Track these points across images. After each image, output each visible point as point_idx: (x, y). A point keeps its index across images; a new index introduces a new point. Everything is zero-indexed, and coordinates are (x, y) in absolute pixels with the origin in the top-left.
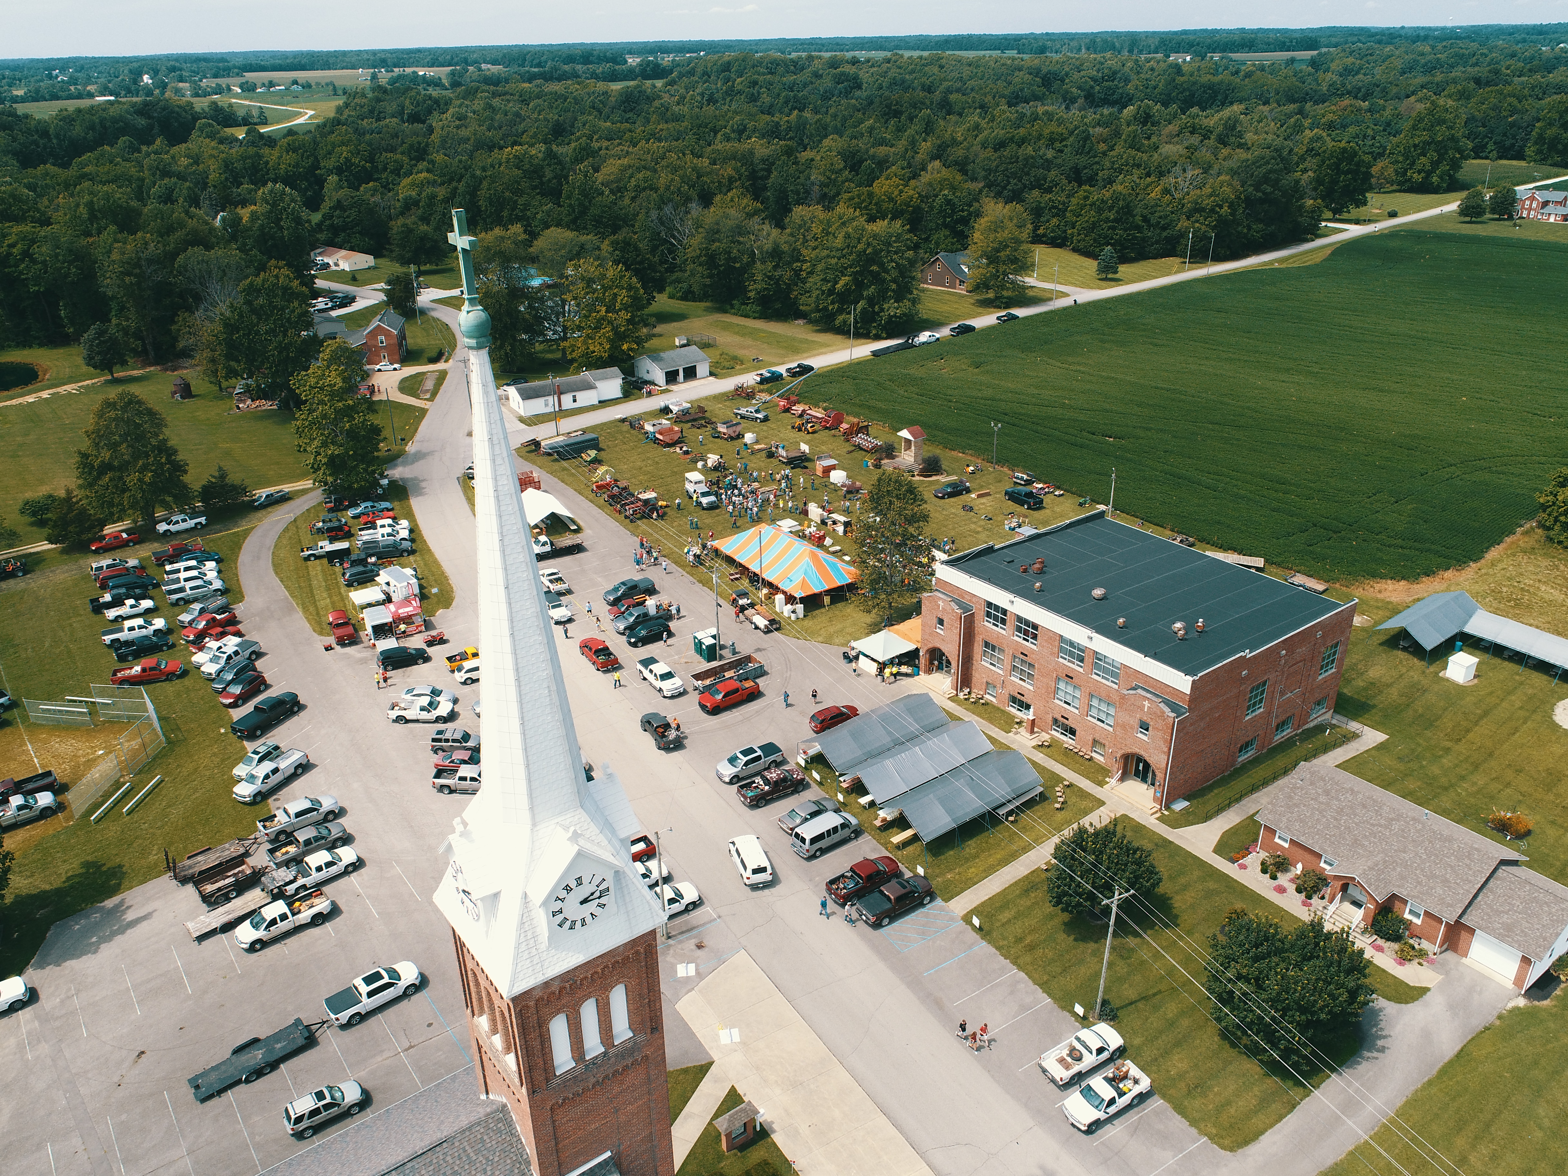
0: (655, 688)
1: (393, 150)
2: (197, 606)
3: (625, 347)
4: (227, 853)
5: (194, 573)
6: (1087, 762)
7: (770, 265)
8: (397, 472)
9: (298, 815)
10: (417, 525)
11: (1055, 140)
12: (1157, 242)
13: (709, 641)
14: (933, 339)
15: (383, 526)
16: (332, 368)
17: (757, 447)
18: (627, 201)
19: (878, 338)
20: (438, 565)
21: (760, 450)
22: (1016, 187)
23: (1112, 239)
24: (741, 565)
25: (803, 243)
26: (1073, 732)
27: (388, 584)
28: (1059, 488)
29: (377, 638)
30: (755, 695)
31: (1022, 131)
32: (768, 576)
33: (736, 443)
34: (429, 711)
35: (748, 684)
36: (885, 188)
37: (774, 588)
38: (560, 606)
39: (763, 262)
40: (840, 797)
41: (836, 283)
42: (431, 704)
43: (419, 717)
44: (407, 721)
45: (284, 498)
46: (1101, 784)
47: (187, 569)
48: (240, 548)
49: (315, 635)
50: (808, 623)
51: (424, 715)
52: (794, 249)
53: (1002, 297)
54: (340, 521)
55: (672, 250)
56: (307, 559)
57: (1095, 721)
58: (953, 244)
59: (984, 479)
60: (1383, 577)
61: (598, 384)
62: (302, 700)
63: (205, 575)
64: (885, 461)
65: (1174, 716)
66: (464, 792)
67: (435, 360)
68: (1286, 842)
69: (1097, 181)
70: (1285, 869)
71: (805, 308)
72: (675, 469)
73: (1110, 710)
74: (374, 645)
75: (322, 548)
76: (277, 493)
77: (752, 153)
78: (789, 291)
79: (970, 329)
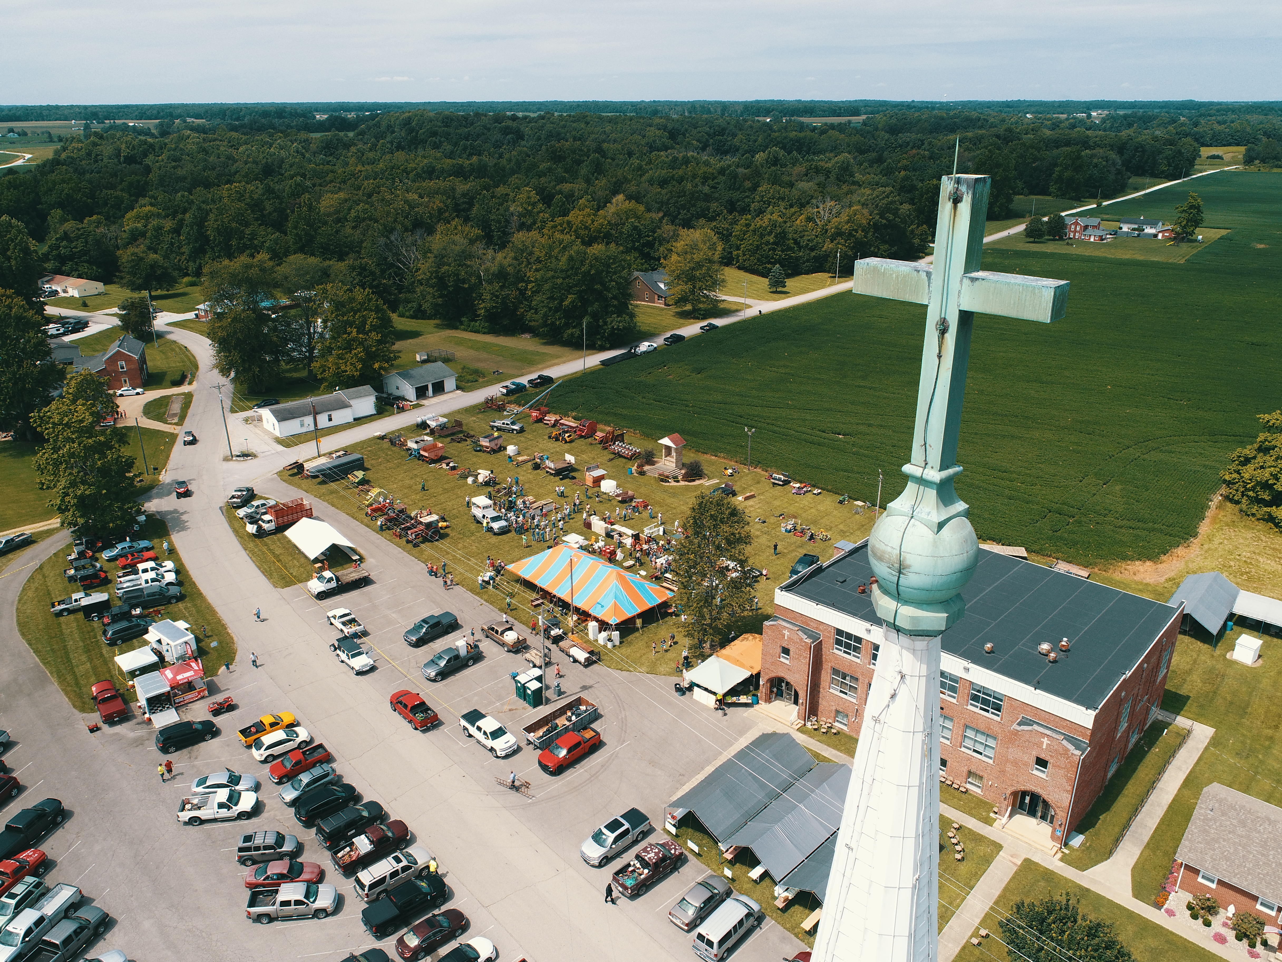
0: (484, 746)
1: (113, 187)
3: (376, 366)
6: (963, 795)
7: (497, 286)
8: (153, 506)
10: (182, 565)
11: (708, 178)
12: (808, 261)
13: (534, 685)
14: (651, 348)
15: (145, 571)
16: (80, 401)
17: (520, 459)
18: (348, 230)
19: (603, 349)
20: (213, 612)
21: (525, 462)
22: (685, 217)
23: (772, 258)
24: (542, 590)
25: (527, 266)
27: (159, 641)
29: (152, 710)
30: (596, 745)
31: (680, 172)
32: (579, 602)
33: (499, 455)
34: (229, 808)
35: (588, 734)
36: (580, 218)
37: (584, 616)
38: (360, 654)
39: (490, 282)
40: (728, 873)
41: (562, 300)
42: (230, 799)
43: (217, 816)
44: (202, 822)
45: (28, 542)
46: (988, 822)
49: (76, 712)
50: (626, 650)
51: (224, 813)
52: (519, 271)
53: (700, 309)
54: (94, 566)
55: (399, 274)
56: (60, 614)
57: (970, 752)
58: (642, 264)
59: (743, 480)
60: (1132, 559)
61: (352, 402)
62: (66, 805)
64: (646, 468)
65: (1078, 753)
66: (288, 918)
67: (178, 383)
68: (1213, 882)
69: (749, 211)
70: (1216, 913)
71: (532, 324)
72: (446, 486)
73: (991, 743)
74: (150, 719)
75: (76, 601)
76: (19, 536)
77: (453, 190)
78: (516, 308)
79: (680, 338)
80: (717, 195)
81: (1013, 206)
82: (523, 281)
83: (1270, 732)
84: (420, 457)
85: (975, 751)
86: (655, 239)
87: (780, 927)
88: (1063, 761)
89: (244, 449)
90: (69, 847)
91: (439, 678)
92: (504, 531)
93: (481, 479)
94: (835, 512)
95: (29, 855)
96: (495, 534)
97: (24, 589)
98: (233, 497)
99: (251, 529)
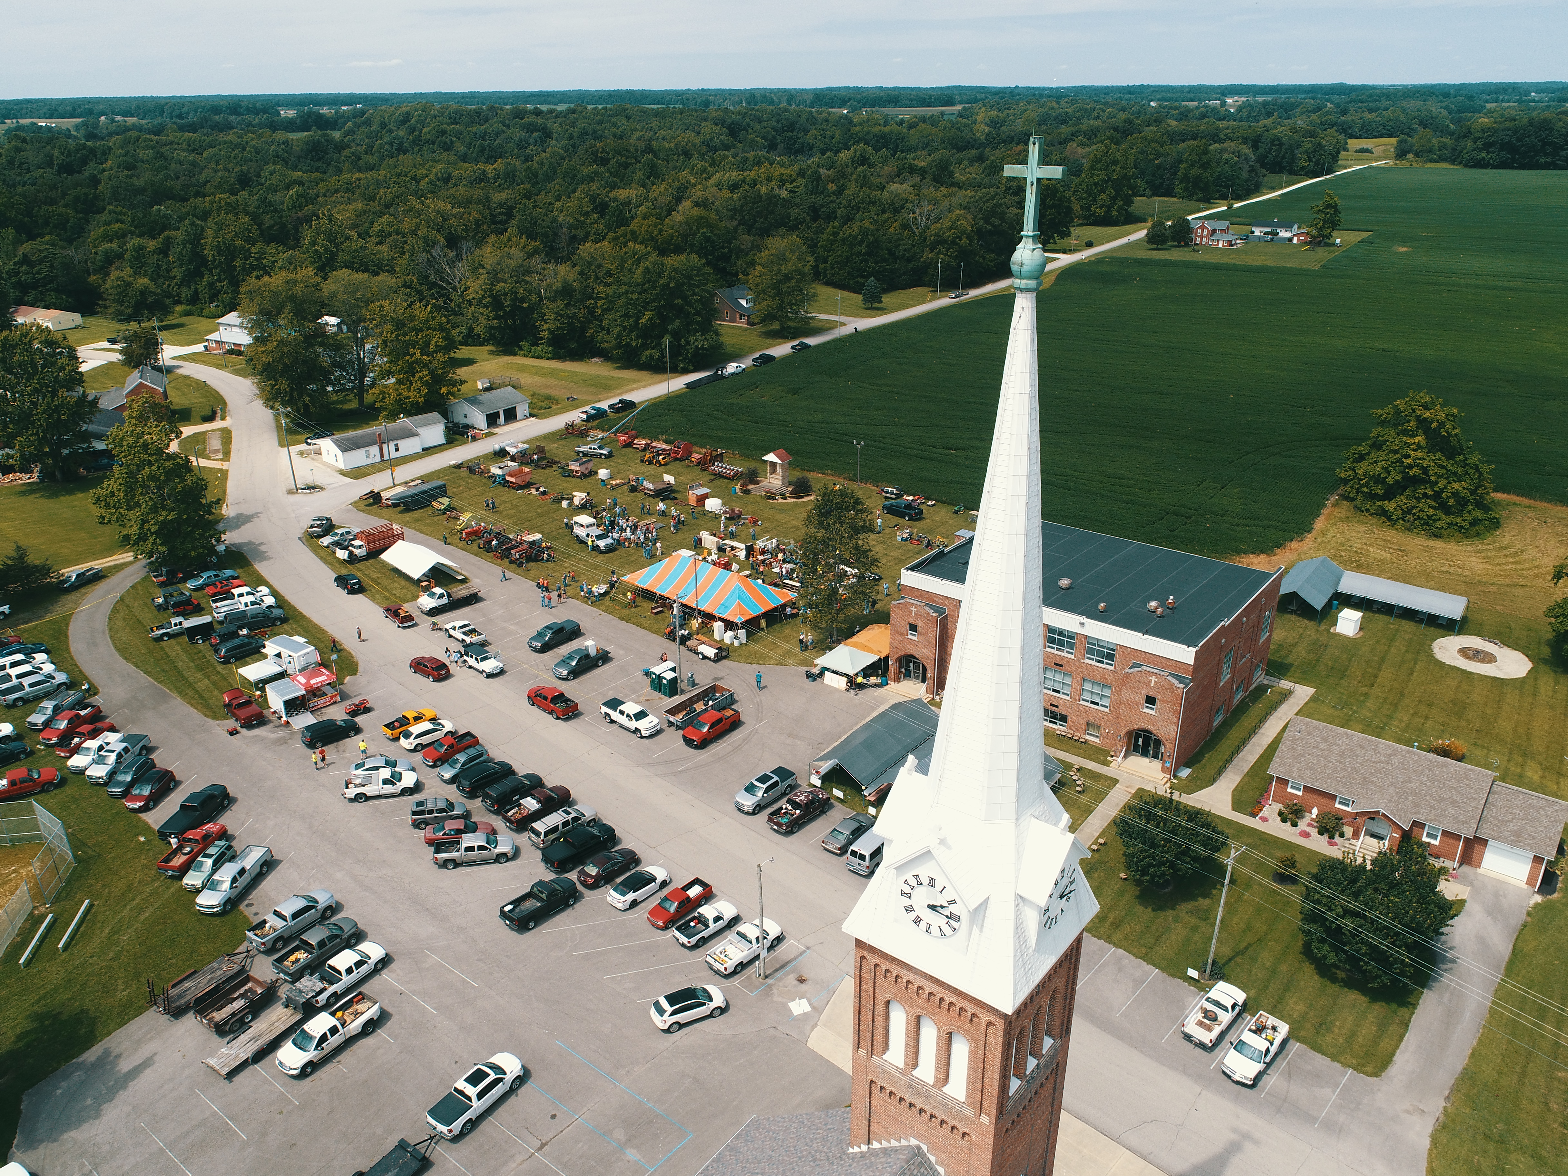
0: (627, 729)
2: (49, 705)
3: (443, 391)
4: (219, 973)
5: (26, 668)
6: (1082, 745)
7: (561, 304)
9: (295, 916)
10: (278, 591)
11: (785, 181)
12: (905, 274)
13: (669, 676)
14: (740, 370)
15: (241, 595)
17: (614, 482)
19: (685, 371)
20: (324, 631)
21: (619, 485)
23: (865, 271)
25: (595, 281)
26: (1064, 718)
27: (279, 655)
28: (928, 499)
30: (735, 723)
31: (753, 174)
32: (704, 605)
33: (589, 480)
35: (728, 713)
37: (709, 617)
39: (553, 300)
40: (872, 811)
41: (639, 318)
42: (392, 776)
43: (382, 792)
44: (369, 799)
45: (98, 577)
46: (1107, 764)
47: (14, 665)
48: (67, 636)
49: (208, 720)
50: (754, 647)
52: (586, 287)
53: (789, 327)
54: (182, 594)
55: (443, 294)
56: (160, 639)
57: (1088, 704)
60: (1246, 552)
61: (419, 430)
62: (229, 790)
63: (41, 669)
64: (750, 487)
65: (1182, 686)
66: (471, 863)
67: (210, 418)
68: (1299, 790)
69: (836, 218)
70: (1303, 817)
71: (605, 345)
72: (539, 511)
73: (1107, 692)
74: (288, 722)
75: (176, 625)
76: (88, 571)
77: (488, 199)
78: (583, 329)
79: (771, 358)
80: (797, 200)
81: (1133, 210)
82: (591, 298)
83: (1365, 690)
84: (505, 483)
85: (1092, 702)
86: (731, 251)
88: (1169, 696)
89: (310, 481)
90: (243, 824)
91: (571, 677)
92: (610, 549)
93: (576, 501)
94: (951, 522)
95: (210, 827)
96: (602, 552)
97: (110, 619)
98: (312, 527)
99: (342, 554)
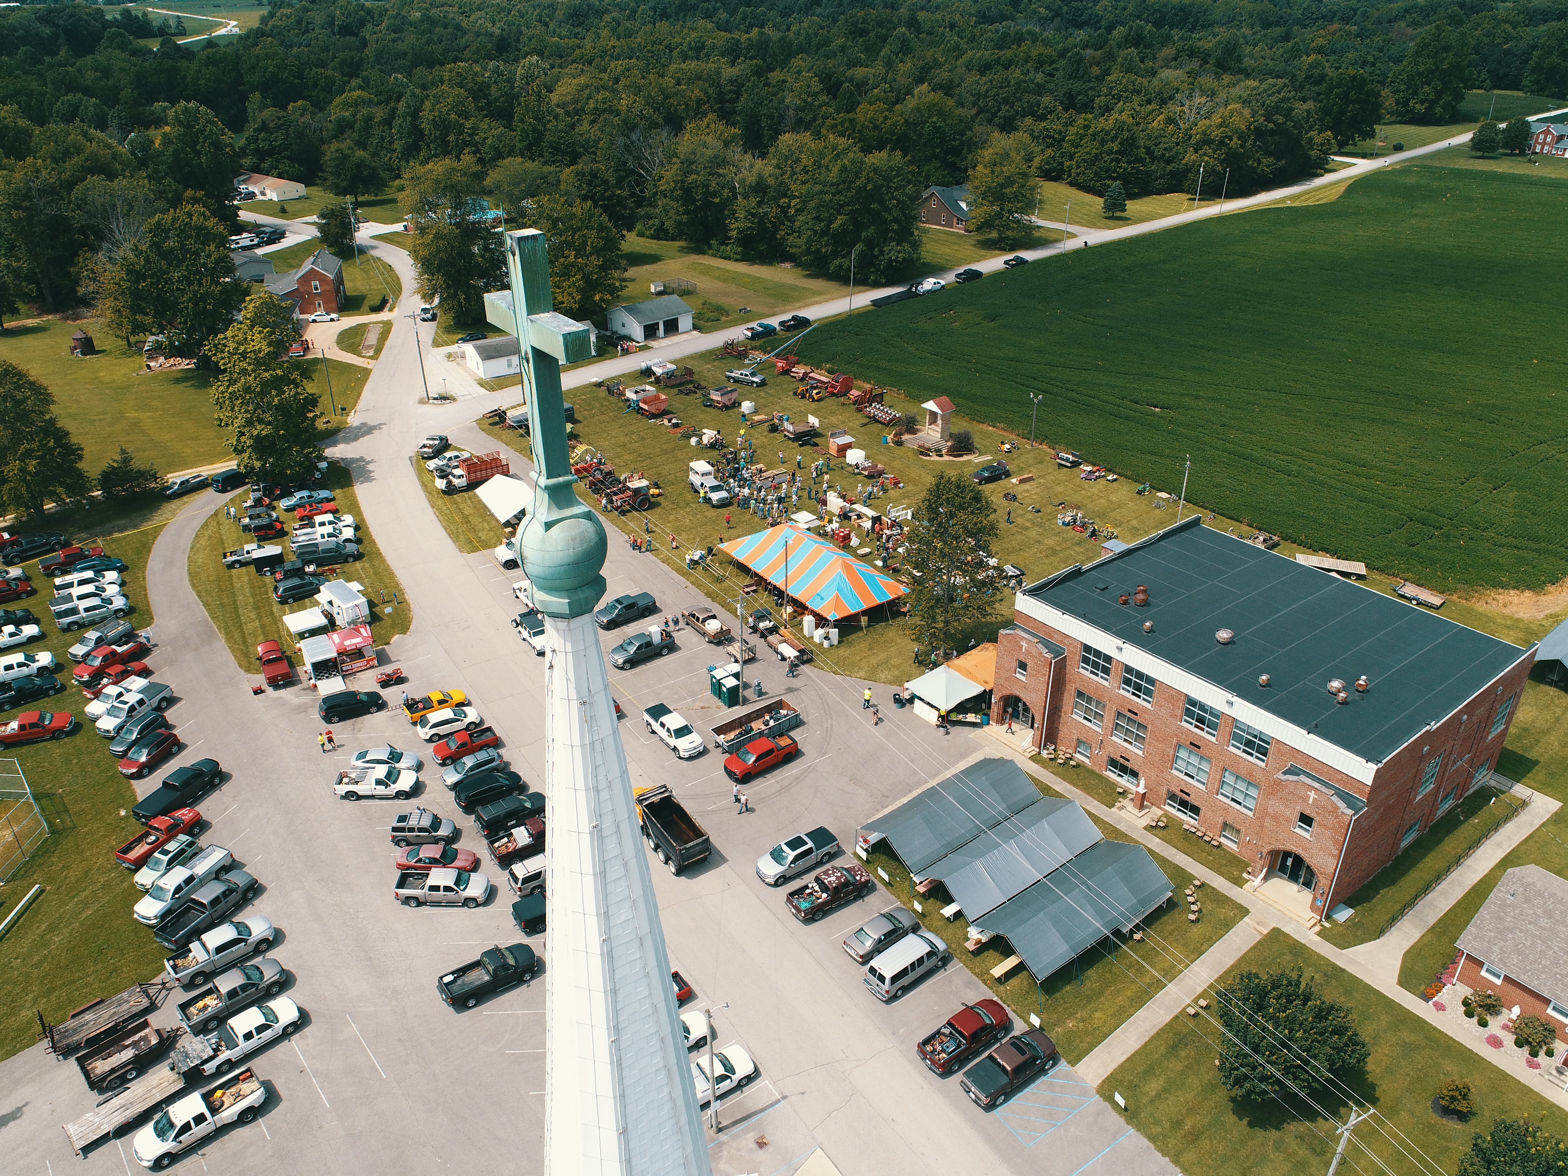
0: (667, 745)
1: (323, 65)
2: (92, 635)
3: (597, 297)
4: (125, 1007)
5: (90, 588)
6: (1215, 850)
7: (753, 201)
8: (336, 452)
9: (219, 950)
10: (363, 520)
11: (1044, 62)
12: (1162, 177)
13: (730, 682)
14: (938, 286)
15: (322, 524)
16: (257, 328)
17: (756, 418)
18: (585, 126)
19: (877, 285)
20: (392, 575)
21: (761, 422)
22: (1008, 114)
23: (1114, 172)
24: (757, 575)
25: (791, 176)
26: (1195, 810)
27: (330, 603)
28: (1110, 471)
29: (318, 677)
30: (792, 754)
31: (1009, 53)
32: (794, 591)
33: (731, 412)
34: (387, 785)
35: (784, 742)
36: (871, 114)
37: (801, 608)
38: (542, 632)
39: (746, 197)
40: (918, 907)
41: (831, 222)
42: (389, 775)
43: (375, 793)
44: (360, 797)
45: (204, 484)
46: (1239, 882)
47: (82, 582)
48: (149, 551)
49: (241, 671)
50: (843, 652)
51: (381, 790)
52: (781, 183)
53: (1007, 238)
54: (270, 516)
55: (640, 182)
56: (231, 566)
57: (1228, 801)
58: (944, 176)
59: (1022, 459)
60: (1505, 586)
62: (224, 767)
63: (104, 590)
64: (906, 437)
65: (1350, 812)
66: (437, 904)
67: (378, 309)
68: (1499, 977)
69: (1093, 108)
70: (1497, 1013)
71: (792, 250)
72: (665, 447)
73: (1253, 792)
74: (315, 686)
75: (248, 552)
76: (195, 477)
77: (718, 73)
78: (776, 230)
79: (977, 275)
80: (1052, 86)
81: (1463, 106)
82: (785, 195)
84: (639, 410)
85: (1233, 800)
86: (962, 144)
87: (967, 971)
88: (1330, 820)
89: (442, 391)
90: (225, 810)
91: (628, 666)
92: (724, 504)
93: (705, 440)
94: (1131, 504)
95: (184, 814)
96: (713, 506)
97: (197, 536)
98: (424, 446)
99: (441, 484)
